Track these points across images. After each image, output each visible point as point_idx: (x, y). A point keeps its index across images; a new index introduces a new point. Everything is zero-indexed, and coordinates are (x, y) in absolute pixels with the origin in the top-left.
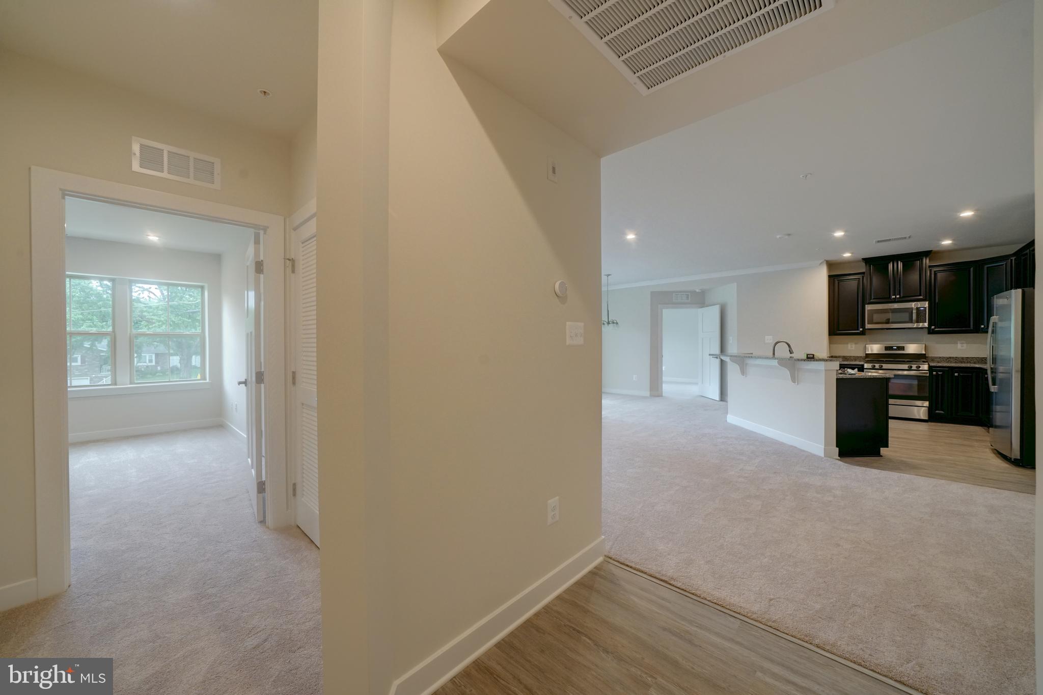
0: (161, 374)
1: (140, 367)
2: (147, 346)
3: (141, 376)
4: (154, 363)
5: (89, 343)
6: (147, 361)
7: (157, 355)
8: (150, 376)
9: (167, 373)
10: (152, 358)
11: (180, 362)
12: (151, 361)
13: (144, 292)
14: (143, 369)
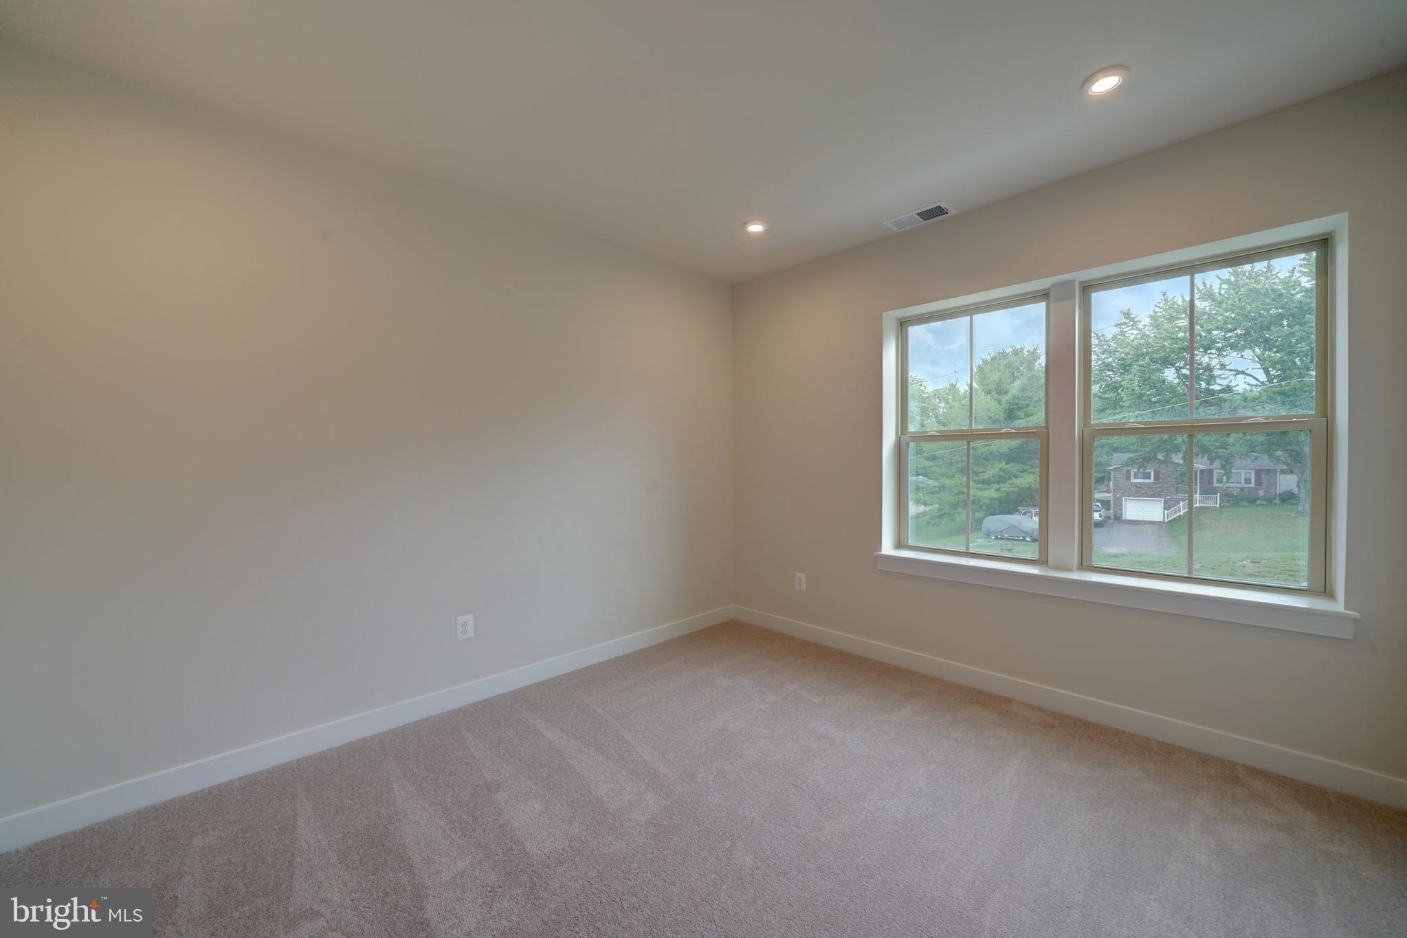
0: (1264, 503)
1: (1230, 490)
2: (1240, 458)
3: (1232, 502)
4: (1253, 485)
5: (1163, 454)
6: (1243, 481)
7: (1258, 473)
8: (1246, 504)
9: (1274, 501)
10: (1250, 476)
11: (1298, 486)
12: (1248, 481)
13: (1238, 376)
14: (1235, 493)
